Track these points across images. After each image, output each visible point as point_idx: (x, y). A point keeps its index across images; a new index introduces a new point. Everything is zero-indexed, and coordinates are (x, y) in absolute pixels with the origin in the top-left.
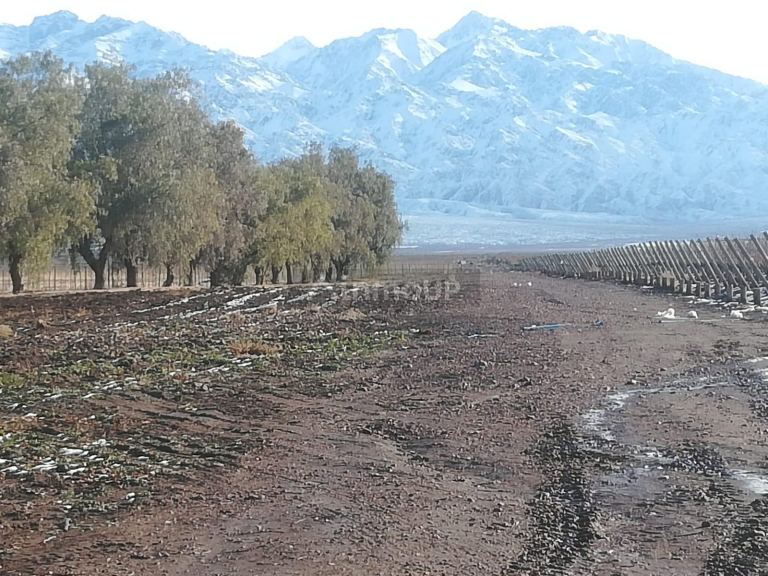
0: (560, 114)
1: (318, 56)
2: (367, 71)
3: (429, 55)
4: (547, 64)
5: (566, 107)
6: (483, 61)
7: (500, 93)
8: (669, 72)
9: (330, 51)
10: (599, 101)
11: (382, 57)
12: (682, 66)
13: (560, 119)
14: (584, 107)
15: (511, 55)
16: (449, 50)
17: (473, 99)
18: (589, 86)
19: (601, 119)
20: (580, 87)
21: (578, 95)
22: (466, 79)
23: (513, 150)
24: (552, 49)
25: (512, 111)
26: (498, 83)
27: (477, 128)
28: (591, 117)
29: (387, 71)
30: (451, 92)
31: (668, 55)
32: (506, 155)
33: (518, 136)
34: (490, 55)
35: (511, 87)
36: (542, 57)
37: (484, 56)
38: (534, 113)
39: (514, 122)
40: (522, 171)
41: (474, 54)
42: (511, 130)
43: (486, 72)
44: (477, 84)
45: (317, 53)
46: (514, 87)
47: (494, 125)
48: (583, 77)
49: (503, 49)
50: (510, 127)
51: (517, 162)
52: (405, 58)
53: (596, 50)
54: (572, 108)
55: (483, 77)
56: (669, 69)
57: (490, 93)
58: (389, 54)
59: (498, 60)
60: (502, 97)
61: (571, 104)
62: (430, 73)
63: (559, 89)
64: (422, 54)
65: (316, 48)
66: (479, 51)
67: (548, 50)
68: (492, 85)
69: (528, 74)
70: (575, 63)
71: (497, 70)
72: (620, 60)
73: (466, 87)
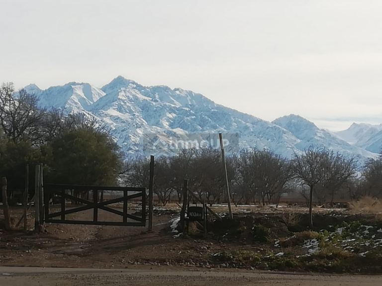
0: (159, 128)
1: (42, 95)
2: (65, 104)
3: (97, 96)
4: (154, 103)
5: (163, 125)
6: (123, 101)
7: (131, 117)
8: (213, 110)
9: (48, 92)
10: (178, 123)
11: (73, 97)
12: (219, 107)
13: (159, 131)
14: (171, 126)
15: (136, 99)
16: (107, 95)
17: (117, 119)
18: (174, 115)
19: (179, 131)
20: (170, 116)
21: (168, 119)
22: (114, 109)
23: (135, 145)
24: (157, 96)
25: (136, 126)
26: (131, 112)
27: (118, 133)
28: (174, 130)
29: (76, 103)
30: (106, 115)
31: (213, 102)
32: (132, 147)
33: (138, 138)
34: (126, 98)
35: (137, 114)
36: (152, 100)
37: (124, 98)
38: (146, 127)
39: (137, 132)
40: (139, 155)
41: (119, 97)
42: (135, 135)
43: (124, 106)
44: (120, 112)
45: (42, 93)
46: (138, 114)
47: (127, 132)
48: (172, 110)
49: (133, 95)
50: (134, 134)
51: (137, 151)
52: (85, 97)
53: (178, 98)
54: (165, 125)
55: (123, 109)
56: (213, 109)
57: (126, 117)
58: (78, 95)
59: (131, 100)
60: (131, 119)
62: (97, 105)
63: (159, 116)
64: (93, 96)
65: (41, 90)
66: (122, 95)
67: (155, 97)
68: (127, 112)
69: (145, 108)
70: (167, 104)
71: (130, 105)
72: (190, 103)
73: (115, 113)
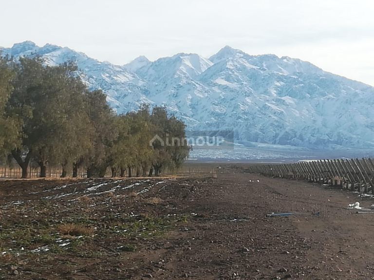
0: (268, 97)
1: (151, 66)
2: (174, 74)
3: (205, 66)
4: (262, 72)
5: (271, 93)
6: (231, 70)
7: (239, 86)
8: (321, 78)
9: (157, 64)
10: (287, 91)
11: (182, 67)
12: (328, 74)
13: (268, 99)
14: (280, 94)
15: (245, 68)
16: (215, 64)
17: (226, 88)
18: (282, 83)
19: (288, 99)
20: (278, 84)
21: (277, 88)
22: (222, 79)
23: (245, 113)
24: (264, 65)
25: (244, 95)
26: (238, 81)
27: (228, 102)
28: (283, 98)
29: (184, 74)
30: (215, 85)
31: (321, 69)
32: (241, 116)
33: (247, 107)
34: (234, 67)
35: (244, 83)
36: (260, 69)
37: (232, 68)
38: (255, 96)
39: (246, 100)
40: (249, 124)
41: (227, 66)
42: (244, 103)
43: (232, 75)
44: (228, 81)
45: (151, 64)
46: (246, 83)
47: (236, 101)
48: (280, 79)
49: (241, 64)
50: (243, 102)
51: (246, 120)
52: (193, 68)
53: (286, 66)
54: (273, 94)
55: (231, 78)
56: (321, 76)
57: (234, 85)
58: (186, 66)
59: (239, 70)
60: (240, 88)
61: (273, 92)
62: (205, 75)
63: (267, 84)
64: (202, 66)
65: (150, 62)
66: (229, 65)
67: (263, 66)
68: (236, 82)
69: (253, 77)
70: (275, 72)
71: (237, 74)
72: (298, 71)
73: (224, 83)
